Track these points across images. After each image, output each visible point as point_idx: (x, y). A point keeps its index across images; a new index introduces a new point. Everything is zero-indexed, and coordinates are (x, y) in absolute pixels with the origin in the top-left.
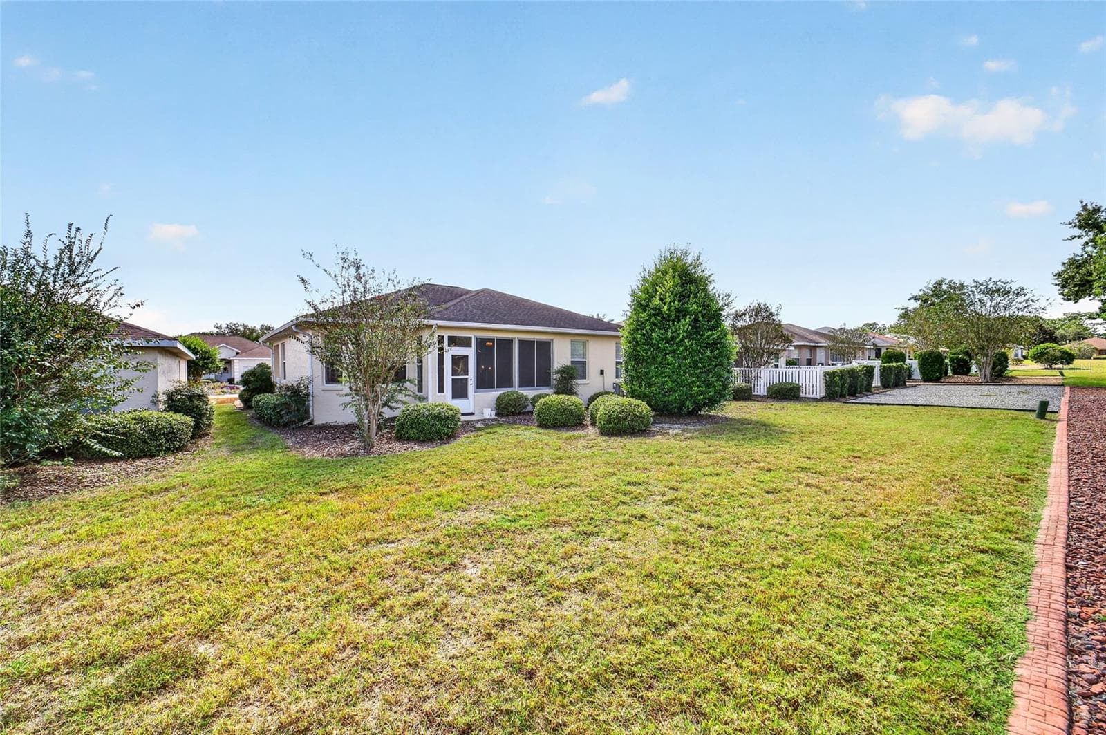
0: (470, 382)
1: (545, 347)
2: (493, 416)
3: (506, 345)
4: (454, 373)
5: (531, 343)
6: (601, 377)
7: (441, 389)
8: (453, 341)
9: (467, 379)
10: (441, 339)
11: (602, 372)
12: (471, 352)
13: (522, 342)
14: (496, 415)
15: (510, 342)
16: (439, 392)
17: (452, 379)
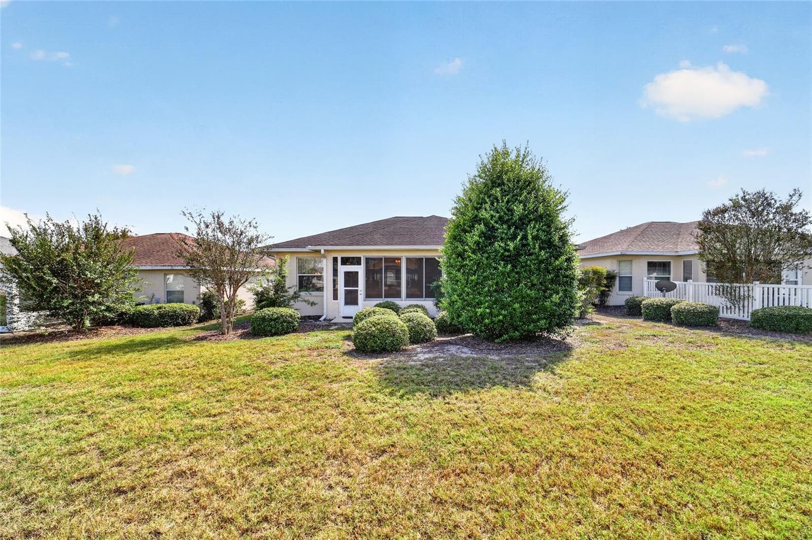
0: (359, 292)
3: (393, 262)
4: (346, 285)
5: (419, 260)
7: (335, 297)
8: (345, 261)
9: (357, 290)
10: (335, 259)
13: (409, 260)
15: (399, 260)
16: (334, 299)
17: (345, 290)
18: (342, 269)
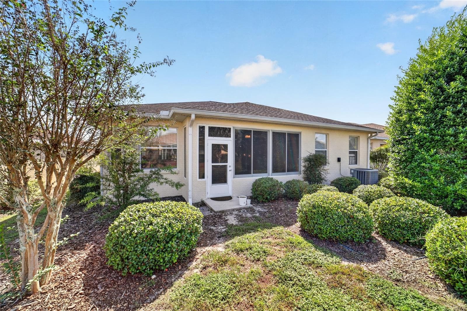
0: (229, 169)
1: (295, 138)
2: (249, 205)
3: (261, 136)
4: (214, 160)
5: (282, 134)
6: (338, 164)
7: (202, 175)
8: (214, 131)
9: (226, 165)
10: (202, 129)
11: (339, 160)
12: (230, 142)
13: (275, 134)
14: (251, 203)
15: (265, 133)
16: (200, 178)
17: (213, 166)
18: (210, 141)
